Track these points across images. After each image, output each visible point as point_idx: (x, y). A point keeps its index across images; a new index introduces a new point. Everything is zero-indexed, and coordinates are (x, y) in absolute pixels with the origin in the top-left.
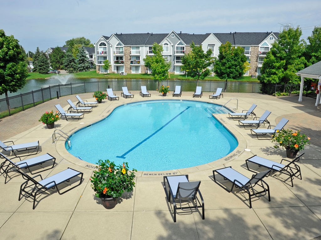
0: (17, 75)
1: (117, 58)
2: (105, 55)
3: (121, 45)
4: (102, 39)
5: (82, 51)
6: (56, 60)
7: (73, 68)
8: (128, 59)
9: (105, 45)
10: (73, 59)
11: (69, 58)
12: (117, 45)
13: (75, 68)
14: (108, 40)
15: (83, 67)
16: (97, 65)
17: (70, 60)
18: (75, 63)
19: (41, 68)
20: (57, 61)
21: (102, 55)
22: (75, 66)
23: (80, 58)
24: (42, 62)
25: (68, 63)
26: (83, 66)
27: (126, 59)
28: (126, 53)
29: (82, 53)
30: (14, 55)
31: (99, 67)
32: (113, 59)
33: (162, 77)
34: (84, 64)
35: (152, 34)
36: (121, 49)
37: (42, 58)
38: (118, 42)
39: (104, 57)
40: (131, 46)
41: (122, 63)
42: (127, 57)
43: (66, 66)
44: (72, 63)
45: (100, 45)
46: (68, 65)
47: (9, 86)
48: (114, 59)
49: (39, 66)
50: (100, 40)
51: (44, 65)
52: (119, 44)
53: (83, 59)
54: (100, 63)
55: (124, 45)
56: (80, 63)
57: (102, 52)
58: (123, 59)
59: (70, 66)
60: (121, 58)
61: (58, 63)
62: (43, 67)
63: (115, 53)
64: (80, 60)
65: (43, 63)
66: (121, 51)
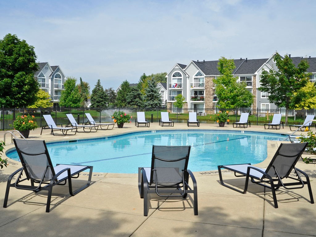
0: (25, 86)
1: (196, 93)
2: (180, 89)
3: (201, 75)
4: (177, 67)
5: (151, 85)
6: (123, 97)
7: (137, 105)
8: (210, 94)
9: (181, 76)
10: (139, 94)
11: (134, 93)
12: (196, 75)
13: (139, 106)
14: (184, 69)
15: (152, 105)
16: (168, 102)
17: (135, 96)
18: (141, 99)
19: (98, 104)
20: (123, 99)
21: (176, 88)
22: (140, 103)
23: (148, 94)
24: (100, 97)
25: (131, 99)
26: (151, 103)
27: (207, 94)
28: (208, 86)
29: (151, 87)
30: (24, 62)
31: (171, 105)
32: (190, 94)
33: (232, 106)
34: (153, 101)
35: (247, 61)
36: (201, 80)
37: (102, 92)
38: (198, 71)
39: (178, 91)
40: (214, 77)
41: (202, 99)
42: (209, 91)
43: (129, 103)
44: (137, 99)
45: (174, 76)
46: (132, 101)
47: (15, 99)
48: (192, 94)
49: (97, 102)
50: (174, 69)
51: (102, 101)
52: (199, 74)
53: (152, 94)
54: (173, 100)
55: (205, 75)
56: (148, 100)
57: (175, 84)
58: (203, 94)
59: (134, 103)
60: (201, 92)
61: (124, 102)
62: (101, 104)
63: (193, 86)
64: (148, 96)
65: (102, 98)
66: (201, 83)
